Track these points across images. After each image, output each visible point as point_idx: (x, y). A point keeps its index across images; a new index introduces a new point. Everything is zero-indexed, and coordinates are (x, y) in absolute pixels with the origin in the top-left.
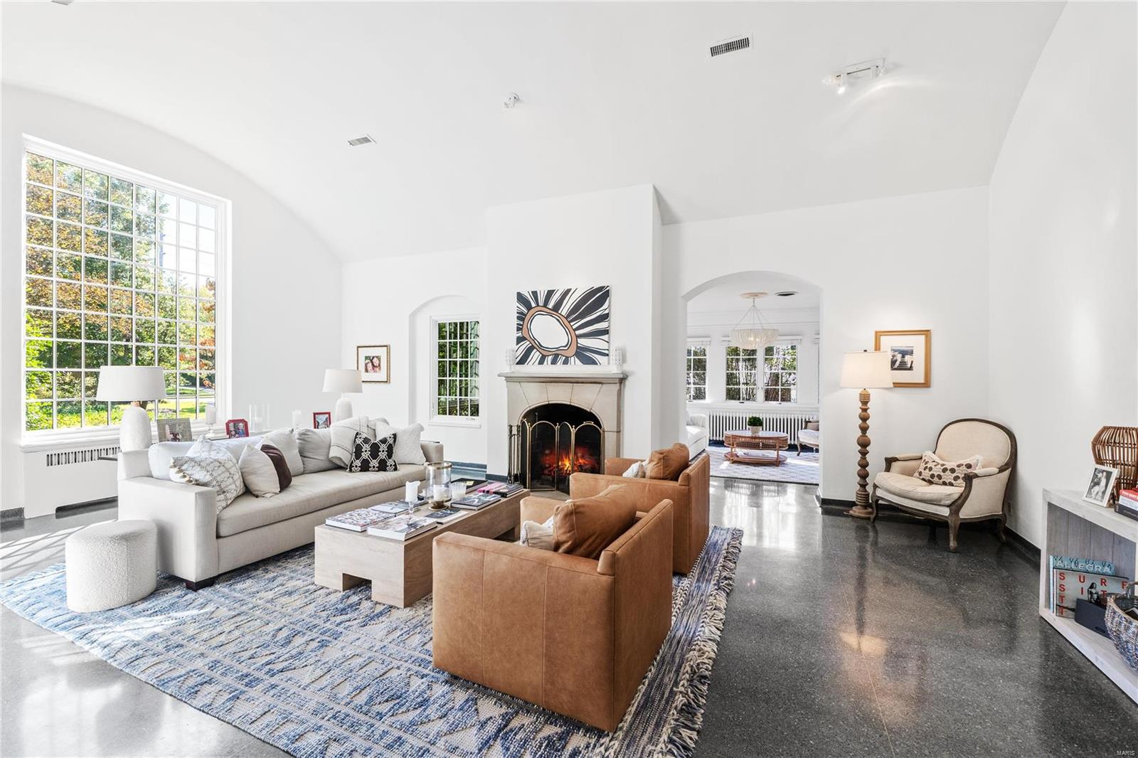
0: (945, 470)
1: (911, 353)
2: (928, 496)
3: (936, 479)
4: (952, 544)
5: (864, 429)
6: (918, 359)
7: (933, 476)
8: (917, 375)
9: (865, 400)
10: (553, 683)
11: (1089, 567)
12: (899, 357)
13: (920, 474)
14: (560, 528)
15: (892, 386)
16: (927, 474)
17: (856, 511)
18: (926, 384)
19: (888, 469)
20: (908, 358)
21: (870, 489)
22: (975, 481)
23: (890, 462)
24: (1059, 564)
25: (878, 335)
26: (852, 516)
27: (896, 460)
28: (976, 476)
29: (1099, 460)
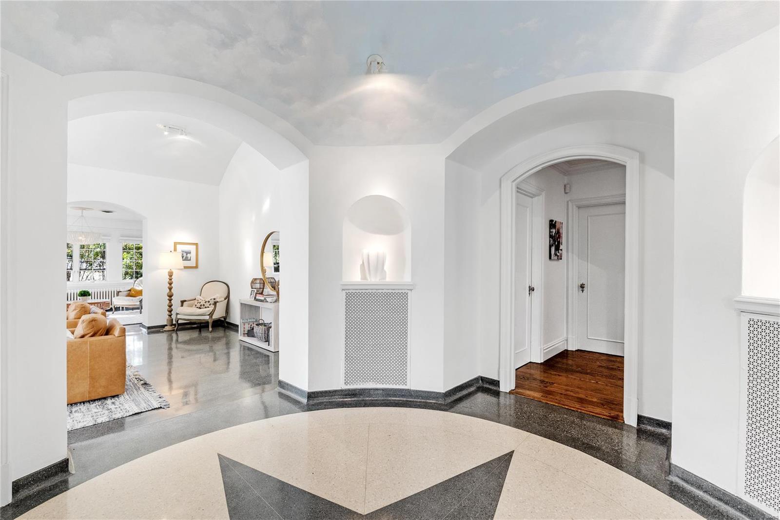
0: (206, 302)
1: (190, 253)
2: (200, 313)
3: (202, 306)
4: (210, 329)
5: (170, 289)
6: (193, 256)
7: (201, 305)
8: (192, 263)
9: (171, 275)
10: (94, 387)
11: (250, 320)
12: (185, 254)
13: (196, 306)
14: (85, 328)
15: (183, 268)
16: (198, 305)
17: (167, 328)
18: (196, 267)
19: (182, 306)
20: (188, 255)
21: (174, 317)
22: (217, 304)
23: (183, 302)
24: (243, 321)
25: (176, 244)
26: (165, 331)
27: (185, 301)
28: (218, 302)
29: (252, 288)
